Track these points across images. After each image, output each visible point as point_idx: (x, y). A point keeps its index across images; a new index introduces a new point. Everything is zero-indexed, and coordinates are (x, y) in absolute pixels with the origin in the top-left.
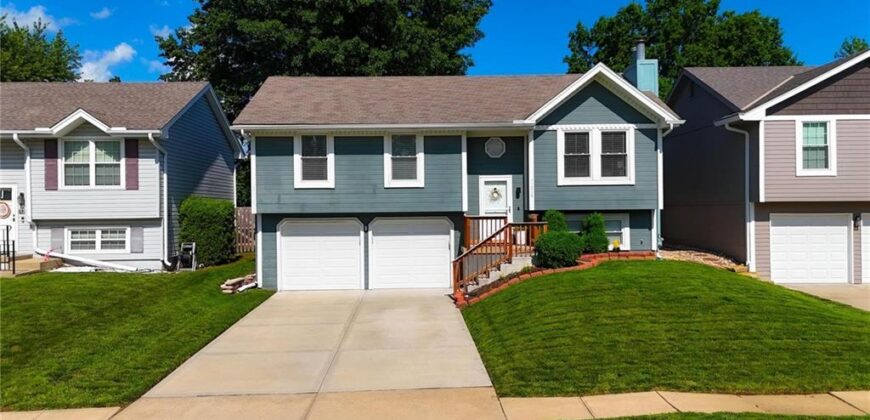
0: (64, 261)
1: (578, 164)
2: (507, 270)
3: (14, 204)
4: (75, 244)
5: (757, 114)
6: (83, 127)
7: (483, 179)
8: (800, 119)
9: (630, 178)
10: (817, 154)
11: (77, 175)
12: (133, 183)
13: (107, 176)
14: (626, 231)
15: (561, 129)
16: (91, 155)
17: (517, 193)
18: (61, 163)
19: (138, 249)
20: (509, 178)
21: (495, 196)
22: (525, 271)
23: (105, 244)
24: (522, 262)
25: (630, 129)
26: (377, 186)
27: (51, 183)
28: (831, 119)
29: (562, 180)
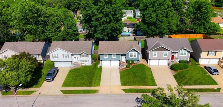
0: (82, 64)
1: (131, 56)
2: (124, 67)
3: (77, 58)
4: (83, 62)
5: (149, 52)
6: (83, 52)
7: (122, 56)
8: (153, 52)
9: (136, 57)
10: (155, 55)
11: (83, 56)
12: (88, 57)
13: (85, 56)
14: (136, 61)
15: (130, 53)
16: (84, 54)
17: (126, 57)
18: (81, 55)
19: (89, 62)
20: (125, 56)
21: (123, 58)
22: (125, 68)
23: (86, 62)
24: (125, 67)
25: (137, 53)
26: (112, 58)
27: (80, 57)
28: (157, 52)
29: (130, 57)
